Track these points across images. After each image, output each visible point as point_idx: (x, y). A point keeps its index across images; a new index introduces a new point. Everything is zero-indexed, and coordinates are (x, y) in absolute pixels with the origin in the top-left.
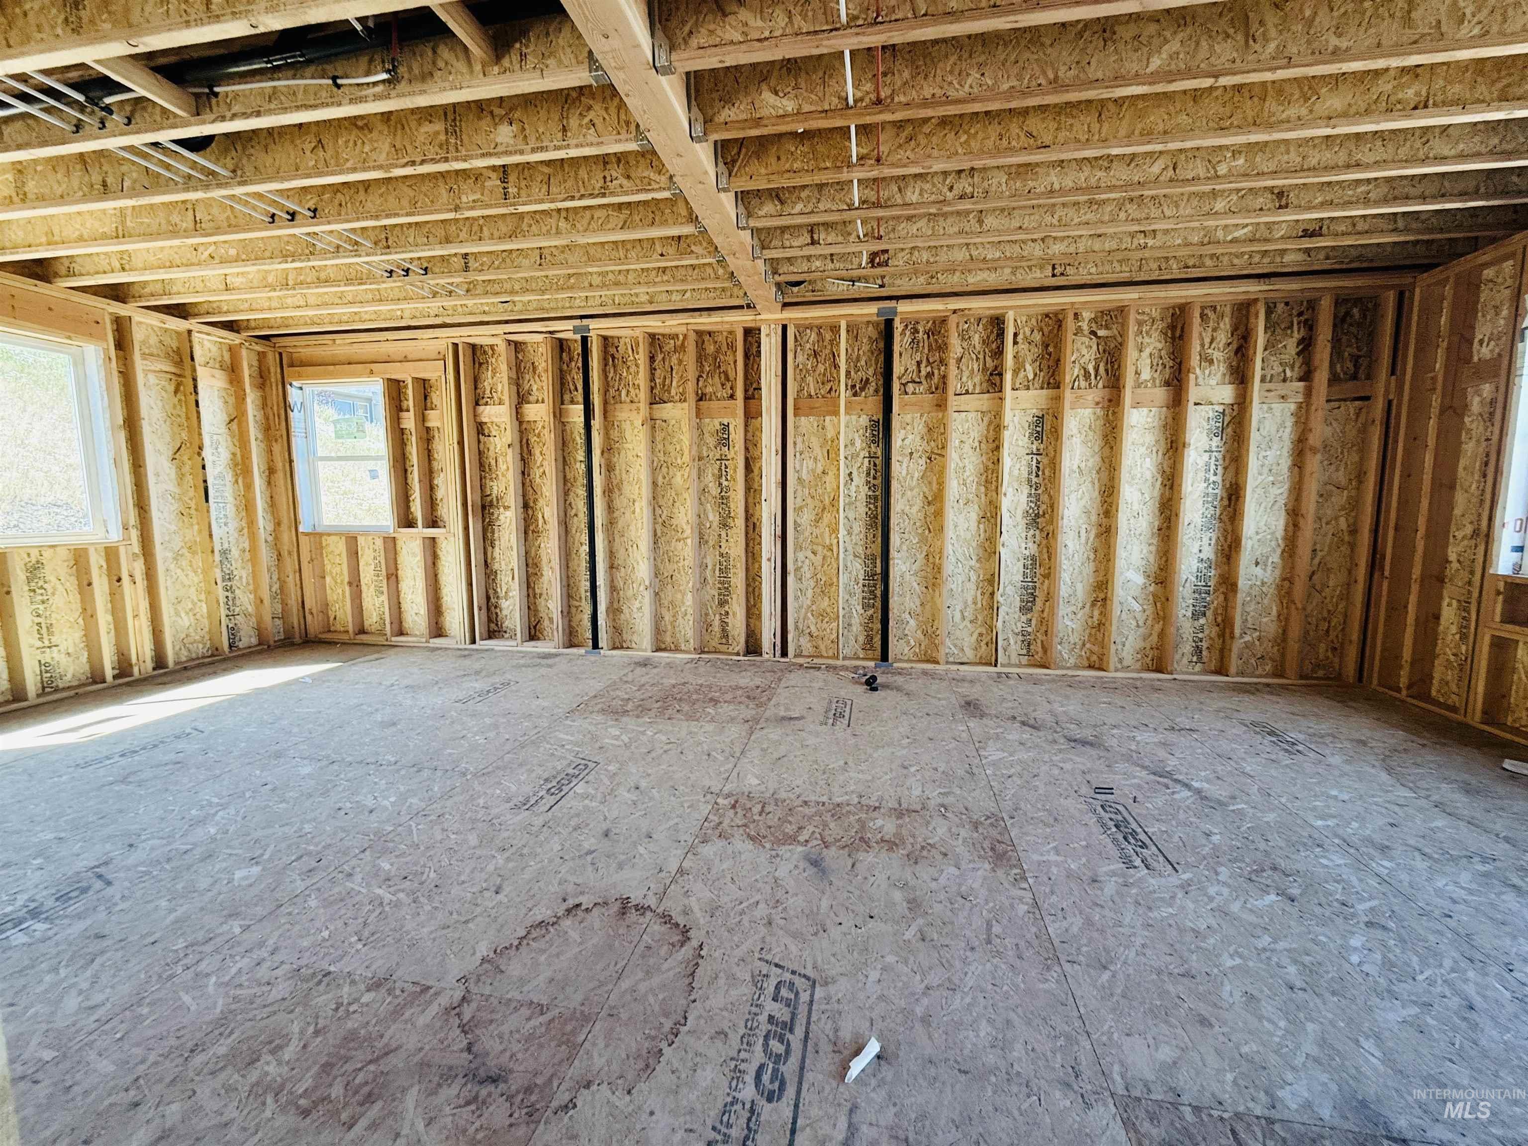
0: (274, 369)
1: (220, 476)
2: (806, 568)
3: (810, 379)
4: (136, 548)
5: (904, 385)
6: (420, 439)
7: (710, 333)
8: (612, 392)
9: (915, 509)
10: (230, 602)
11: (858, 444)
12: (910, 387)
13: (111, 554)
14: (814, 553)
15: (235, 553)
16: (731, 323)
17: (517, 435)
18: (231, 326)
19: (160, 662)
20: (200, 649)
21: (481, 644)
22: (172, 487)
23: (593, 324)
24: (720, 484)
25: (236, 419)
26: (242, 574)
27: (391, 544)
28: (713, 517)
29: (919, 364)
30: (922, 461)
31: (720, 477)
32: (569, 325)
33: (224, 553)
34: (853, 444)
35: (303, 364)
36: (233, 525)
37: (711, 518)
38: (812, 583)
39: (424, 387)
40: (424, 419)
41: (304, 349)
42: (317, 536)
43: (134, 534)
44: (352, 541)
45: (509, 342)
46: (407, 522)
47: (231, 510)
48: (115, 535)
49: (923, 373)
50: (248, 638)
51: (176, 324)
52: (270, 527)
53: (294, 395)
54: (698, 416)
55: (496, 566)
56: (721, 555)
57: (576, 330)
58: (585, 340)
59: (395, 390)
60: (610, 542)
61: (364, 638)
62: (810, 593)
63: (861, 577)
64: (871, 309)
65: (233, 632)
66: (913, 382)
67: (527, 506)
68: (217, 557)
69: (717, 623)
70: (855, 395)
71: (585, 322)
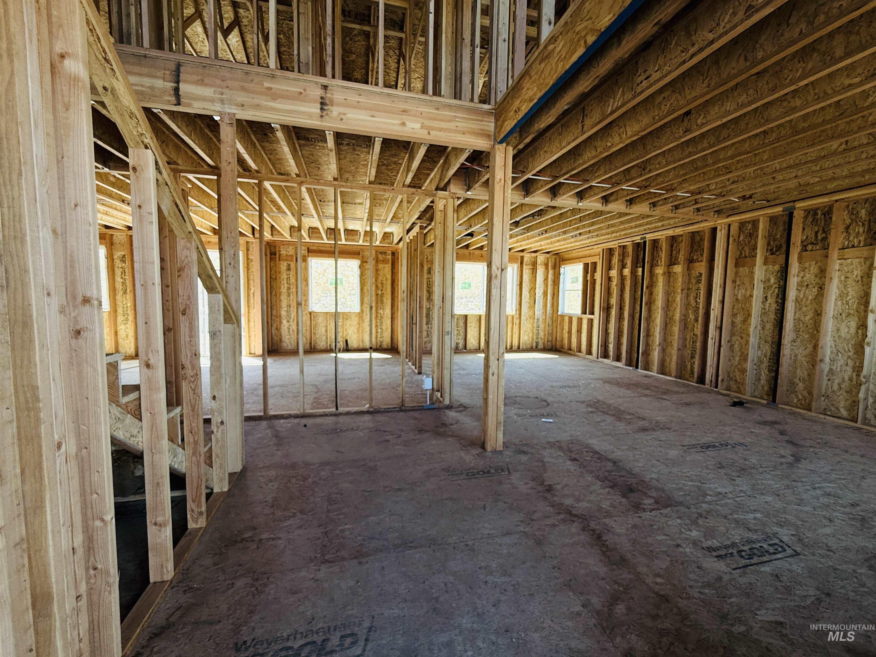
0: (558, 263)
1: (540, 297)
2: (736, 346)
3: (746, 248)
4: (518, 316)
5: (805, 246)
6: (591, 283)
7: (698, 232)
8: (655, 262)
9: (808, 318)
10: (538, 334)
11: (772, 281)
12: (810, 247)
13: (513, 317)
14: (742, 338)
15: (541, 319)
16: (704, 227)
17: (620, 281)
18: (548, 253)
19: (519, 347)
20: (529, 347)
21: (600, 359)
22: (528, 300)
23: (647, 236)
24: (696, 301)
25: (546, 279)
26: (542, 326)
27: (580, 320)
28: (692, 317)
29: (816, 233)
30: (815, 290)
31: (696, 298)
32: (639, 237)
33: (538, 319)
34: (769, 280)
35: (566, 260)
36: (541, 311)
37: (691, 316)
38: (739, 354)
39: (595, 264)
40: (594, 276)
41: (566, 256)
42: (563, 316)
43: (518, 312)
44: (571, 319)
45: (620, 246)
46: (584, 312)
47: (541, 307)
48: (514, 313)
49: (820, 238)
50: (541, 346)
51: (534, 255)
52: (551, 312)
53: (562, 270)
54: (688, 270)
55: (609, 331)
56: (694, 334)
57: (641, 239)
58: (645, 242)
59: (586, 266)
60: (648, 325)
61: (570, 352)
62: (737, 359)
63: (769, 354)
64: (780, 209)
65: (537, 343)
66: (812, 243)
67: (621, 309)
68: (536, 321)
69: (689, 367)
70: (772, 254)
71: (644, 236)
